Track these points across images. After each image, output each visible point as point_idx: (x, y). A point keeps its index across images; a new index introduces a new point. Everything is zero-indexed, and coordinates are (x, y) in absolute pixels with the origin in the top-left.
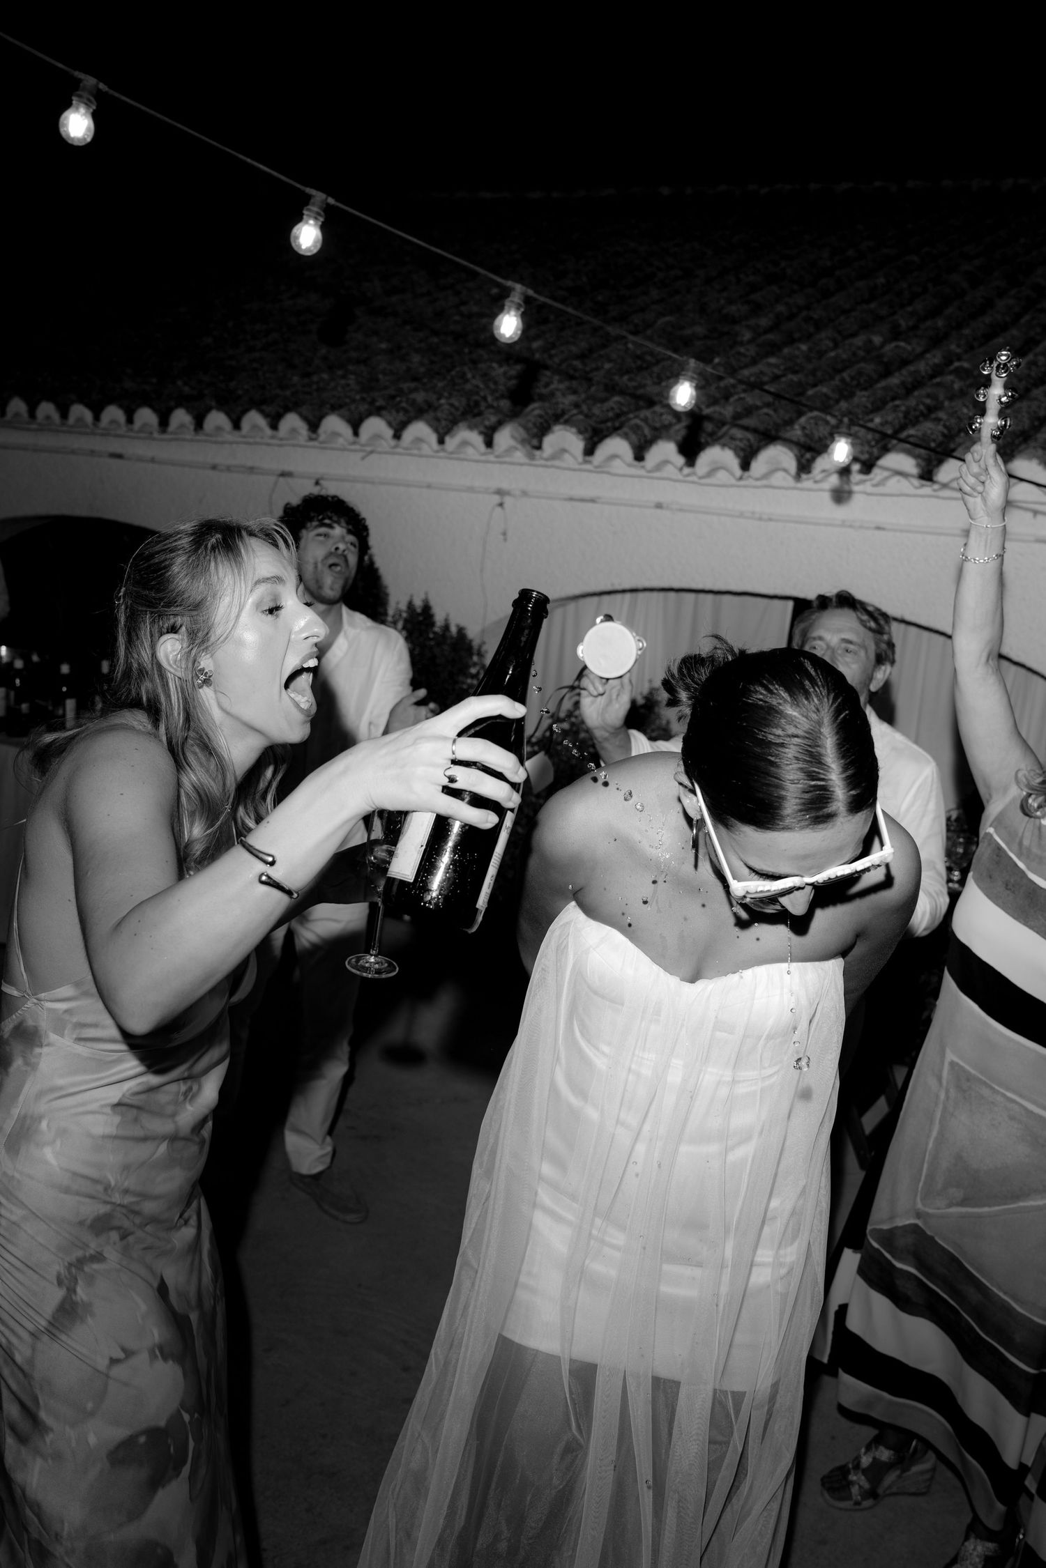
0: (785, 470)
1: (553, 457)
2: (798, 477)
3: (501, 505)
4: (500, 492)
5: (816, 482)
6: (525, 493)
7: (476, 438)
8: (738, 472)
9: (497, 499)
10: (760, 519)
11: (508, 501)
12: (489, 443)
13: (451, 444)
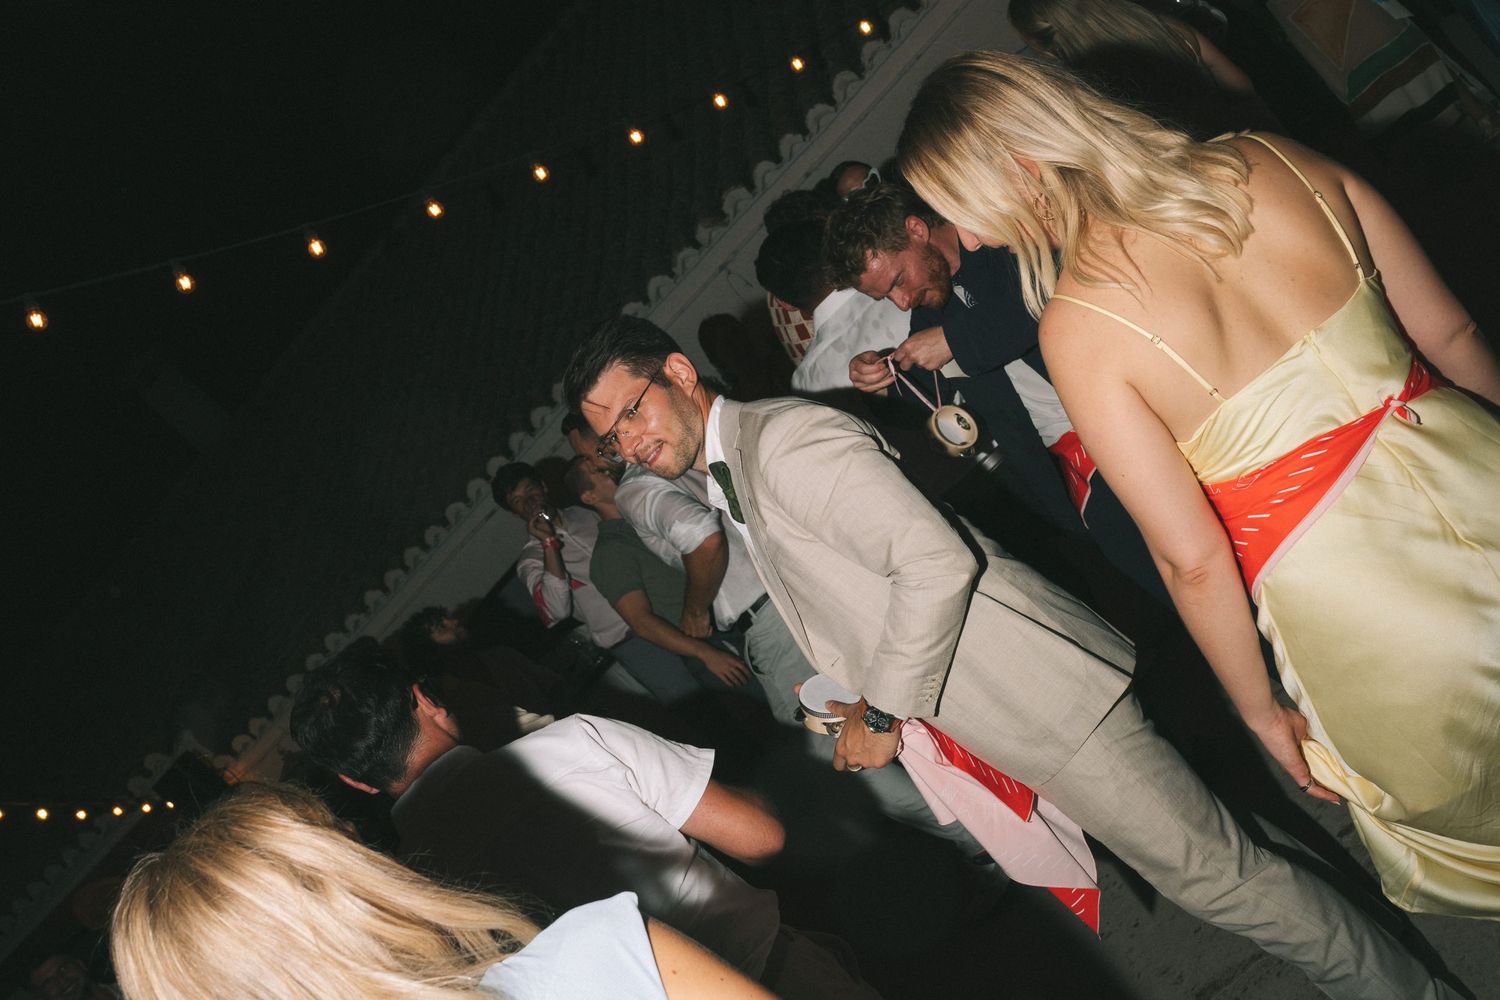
0: (852, 81)
1: (736, 211)
2: (861, 77)
3: (729, 273)
4: (722, 268)
5: (871, 69)
6: (735, 253)
7: (688, 251)
8: (832, 109)
9: (723, 272)
10: (861, 121)
11: (731, 267)
12: (697, 245)
13: (677, 270)
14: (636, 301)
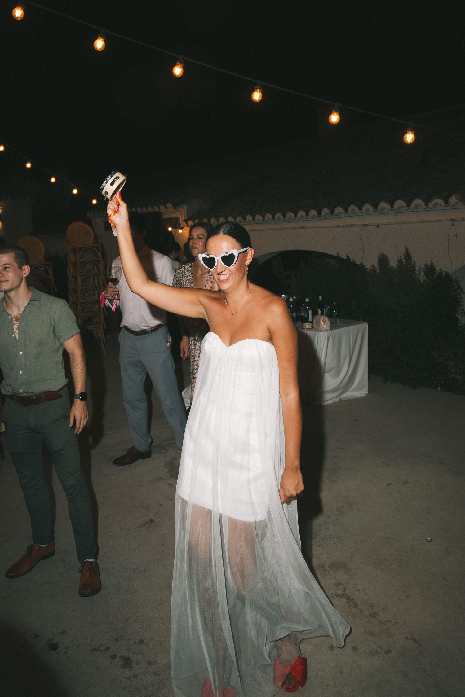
3: (453, 225)
4: (452, 220)
6: (463, 219)
7: (441, 201)
9: (451, 223)
11: (456, 223)
12: (447, 202)
13: (431, 205)
14: (405, 202)
